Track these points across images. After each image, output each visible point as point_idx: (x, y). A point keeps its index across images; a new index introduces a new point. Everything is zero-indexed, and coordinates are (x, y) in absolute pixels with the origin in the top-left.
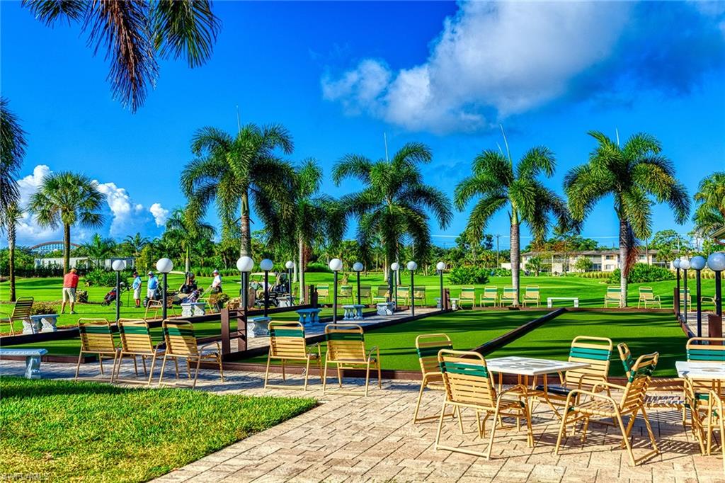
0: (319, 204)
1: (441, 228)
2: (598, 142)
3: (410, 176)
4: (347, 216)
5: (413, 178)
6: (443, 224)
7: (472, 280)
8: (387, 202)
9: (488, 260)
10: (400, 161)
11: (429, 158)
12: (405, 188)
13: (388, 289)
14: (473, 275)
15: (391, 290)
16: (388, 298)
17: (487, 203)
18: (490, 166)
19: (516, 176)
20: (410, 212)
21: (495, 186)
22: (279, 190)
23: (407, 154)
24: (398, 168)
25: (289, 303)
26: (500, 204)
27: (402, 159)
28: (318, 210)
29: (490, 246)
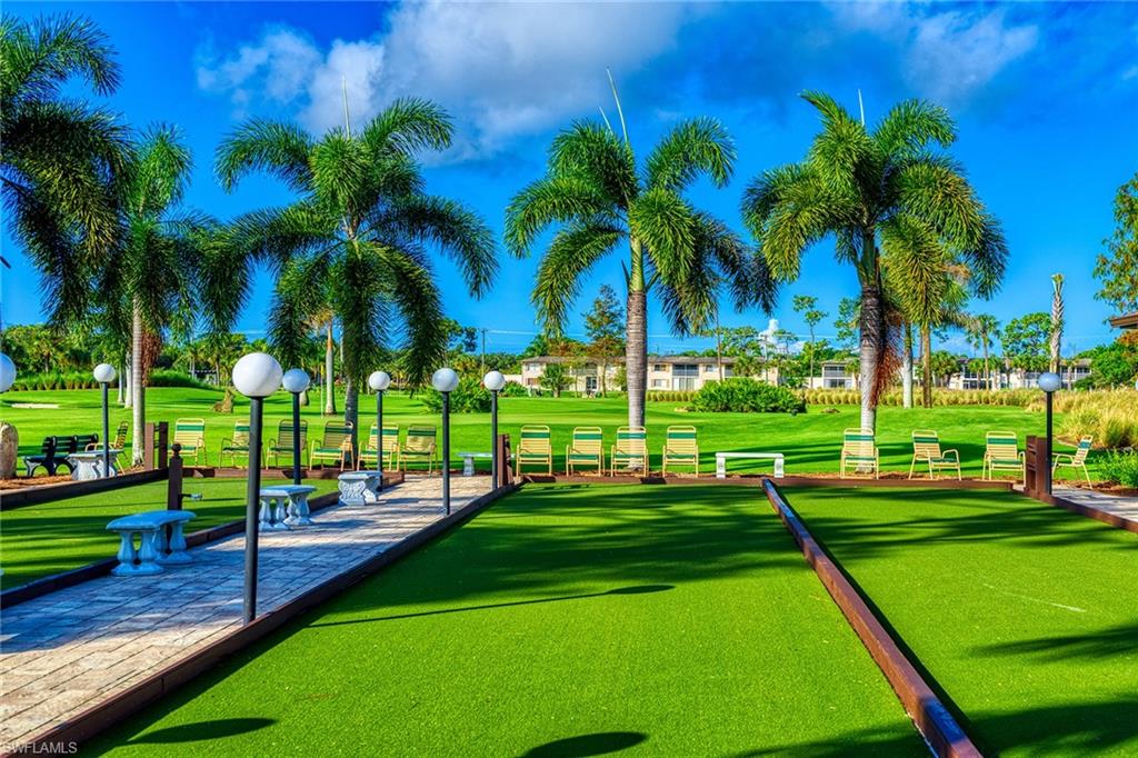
0: (183, 233)
1: (472, 295)
2: (820, 117)
3: (400, 177)
4: (251, 261)
5: (402, 182)
6: (476, 288)
7: (468, 404)
8: (346, 232)
9: (466, 369)
10: (379, 137)
11: (447, 137)
12: (385, 206)
13: (347, 431)
14: (471, 396)
15: (354, 432)
16: (348, 453)
17: (577, 241)
18: (590, 156)
19: (642, 183)
20: (397, 256)
21: (597, 204)
22: (77, 181)
23: (395, 124)
24: (376, 153)
25: (101, 466)
26: (606, 242)
27: (383, 135)
28: (180, 246)
29: (471, 346)
